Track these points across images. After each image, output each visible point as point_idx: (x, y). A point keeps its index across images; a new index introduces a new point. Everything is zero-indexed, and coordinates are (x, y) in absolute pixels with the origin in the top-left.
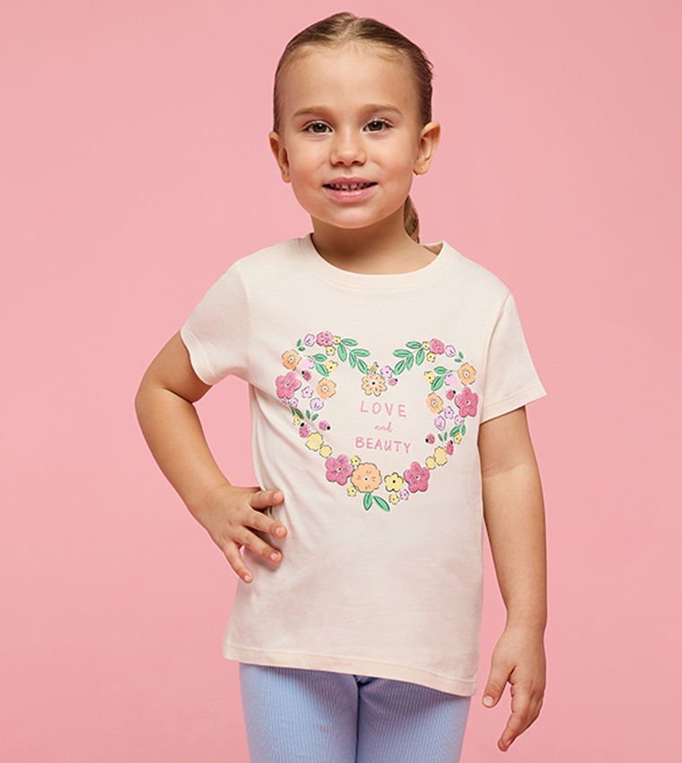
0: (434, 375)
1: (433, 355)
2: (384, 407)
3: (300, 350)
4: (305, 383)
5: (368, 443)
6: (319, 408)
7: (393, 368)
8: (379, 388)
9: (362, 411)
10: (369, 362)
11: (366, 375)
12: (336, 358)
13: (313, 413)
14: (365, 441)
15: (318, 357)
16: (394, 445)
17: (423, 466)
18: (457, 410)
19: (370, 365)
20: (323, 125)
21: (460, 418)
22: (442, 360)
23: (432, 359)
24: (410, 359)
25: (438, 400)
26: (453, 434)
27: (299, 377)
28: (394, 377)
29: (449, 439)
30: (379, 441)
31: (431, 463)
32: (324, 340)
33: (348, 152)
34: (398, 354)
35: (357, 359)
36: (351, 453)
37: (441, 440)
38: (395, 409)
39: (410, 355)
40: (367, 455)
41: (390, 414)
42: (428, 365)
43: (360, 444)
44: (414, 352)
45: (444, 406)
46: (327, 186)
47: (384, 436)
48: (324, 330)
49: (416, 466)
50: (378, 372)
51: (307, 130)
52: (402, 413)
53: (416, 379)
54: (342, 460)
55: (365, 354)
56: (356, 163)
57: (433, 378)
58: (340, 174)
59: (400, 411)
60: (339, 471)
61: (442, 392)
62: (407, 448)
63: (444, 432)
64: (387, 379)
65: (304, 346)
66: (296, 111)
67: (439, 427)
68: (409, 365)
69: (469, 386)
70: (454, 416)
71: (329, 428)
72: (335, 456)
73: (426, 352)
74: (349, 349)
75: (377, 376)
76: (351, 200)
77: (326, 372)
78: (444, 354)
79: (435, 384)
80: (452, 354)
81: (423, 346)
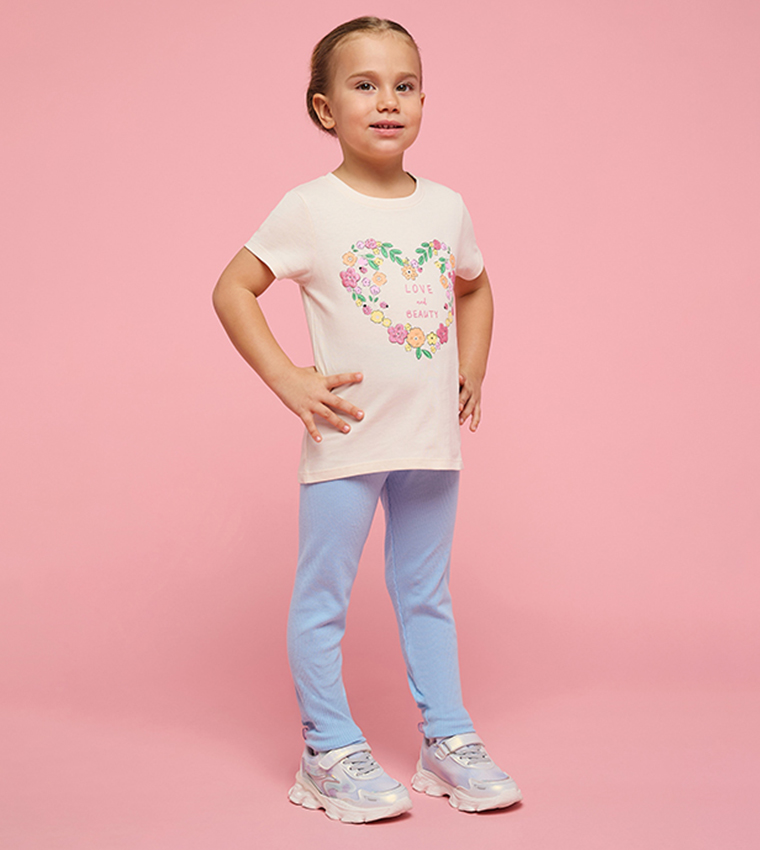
0: (441, 263)
1: (436, 251)
2: (419, 287)
3: (355, 251)
4: (362, 276)
5: (414, 314)
6: (378, 293)
7: (418, 261)
8: (413, 275)
9: (407, 292)
10: (402, 257)
11: (403, 267)
12: (381, 256)
13: (374, 297)
14: (412, 313)
15: (369, 256)
17: (445, 325)
19: (404, 260)
20: (369, 85)
22: (442, 253)
23: (437, 253)
24: (425, 254)
27: (358, 271)
28: (420, 266)
30: (420, 312)
31: (448, 323)
32: (370, 244)
33: (391, 103)
34: (419, 251)
35: (395, 255)
36: (405, 322)
37: (450, 306)
38: (426, 289)
39: (425, 252)
40: (415, 322)
41: (423, 292)
42: (435, 257)
43: (409, 315)
44: (427, 249)
45: (448, 283)
46: (372, 126)
47: (422, 307)
48: (369, 238)
49: (442, 326)
50: (410, 264)
51: (358, 88)
52: (430, 291)
53: (431, 266)
54: (399, 327)
55: (398, 253)
56: (395, 110)
57: (440, 265)
58: (384, 117)
60: (398, 335)
64: (416, 268)
65: (357, 249)
66: (351, 74)
67: (448, 297)
68: (426, 259)
71: (387, 307)
72: (394, 325)
73: (433, 249)
74: (388, 250)
75: (410, 266)
76: (389, 135)
77: (376, 266)
78: (441, 249)
79: (442, 268)
80: (445, 249)
81: (430, 245)
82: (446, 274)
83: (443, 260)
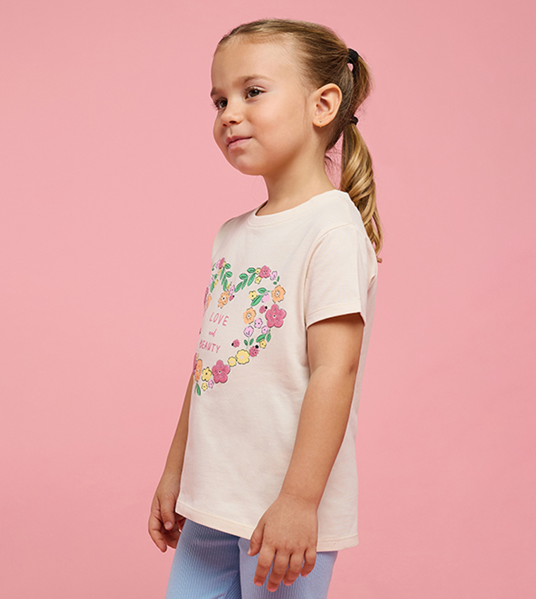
0: (257, 294)
1: (259, 278)
7: (236, 287)
10: (229, 281)
17: (225, 363)
18: (265, 322)
19: (228, 284)
21: (267, 328)
23: (258, 282)
24: (246, 281)
25: (253, 313)
26: (258, 341)
29: (255, 344)
30: (207, 343)
31: (233, 361)
32: (221, 263)
34: (241, 277)
35: (226, 278)
36: (198, 352)
37: (246, 344)
39: (247, 278)
41: (219, 323)
42: (254, 286)
44: (250, 275)
45: (256, 318)
47: (210, 338)
49: (220, 363)
52: (225, 323)
55: (229, 276)
56: (233, 123)
57: (255, 296)
58: (229, 133)
59: (224, 321)
61: (257, 308)
62: (218, 349)
63: (251, 338)
67: (248, 334)
68: (243, 286)
69: (277, 303)
70: (263, 326)
73: (256, 276)
74: (225, 272)
78: (269, 278)
80: (274, 278)
81: (256, 271)
83: (263, 290)
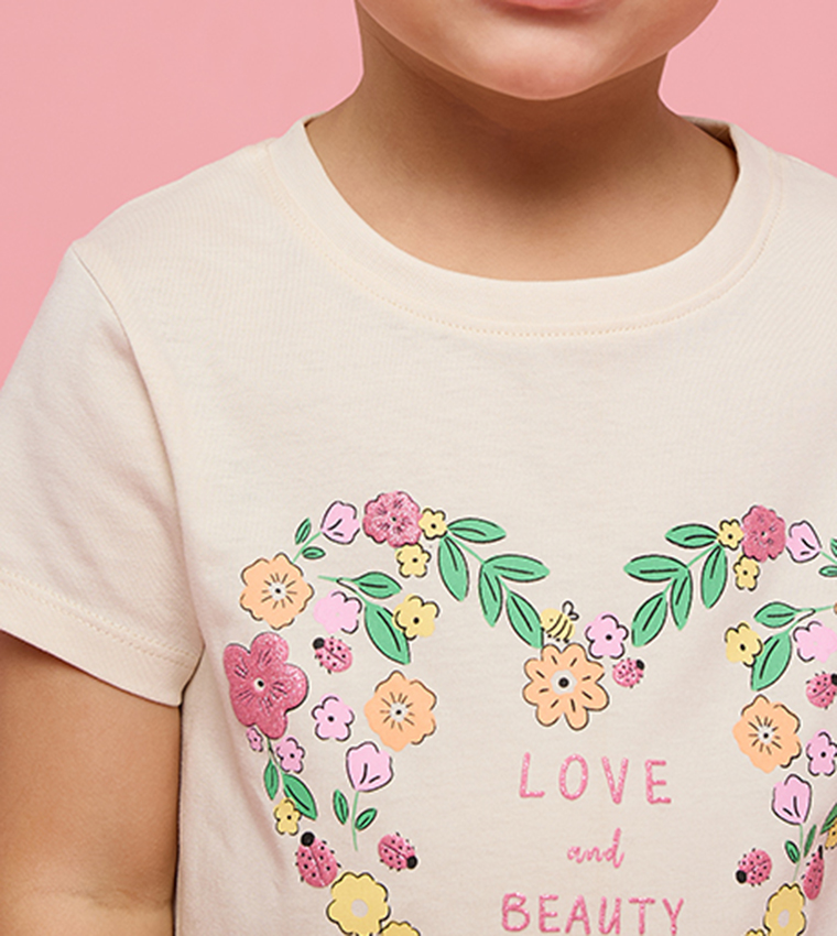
2: (596, 771)
3: (310, 554)
4: (321, 683)
5: (543, 915)
7: (627, 621)
8: (581, 701)
9: (523, 795)
10: (545, 601)
11: (536, 653)
12: (433, 587)
13: (358, 803)
14: (532, 907)
15: (373, 584)
16: (630, 913)
19: (549, 612)
23: (749, 580)
24: (682, 588)
25: (780, 718)
27: (303, 657)
28: (634, 653)
29: (817, 844)
30: (581, 903)
32: (389, 520)
34: (643, 570)
35: (505, 588)
37: (795, 859)
38: (636, 778)
39: (683, 573)
41: (617, 800)
42: (737, 603)
43: (515, 919)
44: (694, 559)
45: (805, 736)
50: (577, 636)
52: (658, 792)
55: (529, 571)
57: (753, 648)
59: (651, 784)
62: (673, 916)
63: (807, 827)
64: (607, 663)
65: (321, 542)
67: (790, 815)
68: (680, 609)
71: (412, 862)
73: (733, 557)
74: (476, 555)
75: (574, 652)
77: (399, 643)
78: (785, 557)
79: (763, 665)
81: (723, 537)
82: (793, 687)
83: (778, 614)
